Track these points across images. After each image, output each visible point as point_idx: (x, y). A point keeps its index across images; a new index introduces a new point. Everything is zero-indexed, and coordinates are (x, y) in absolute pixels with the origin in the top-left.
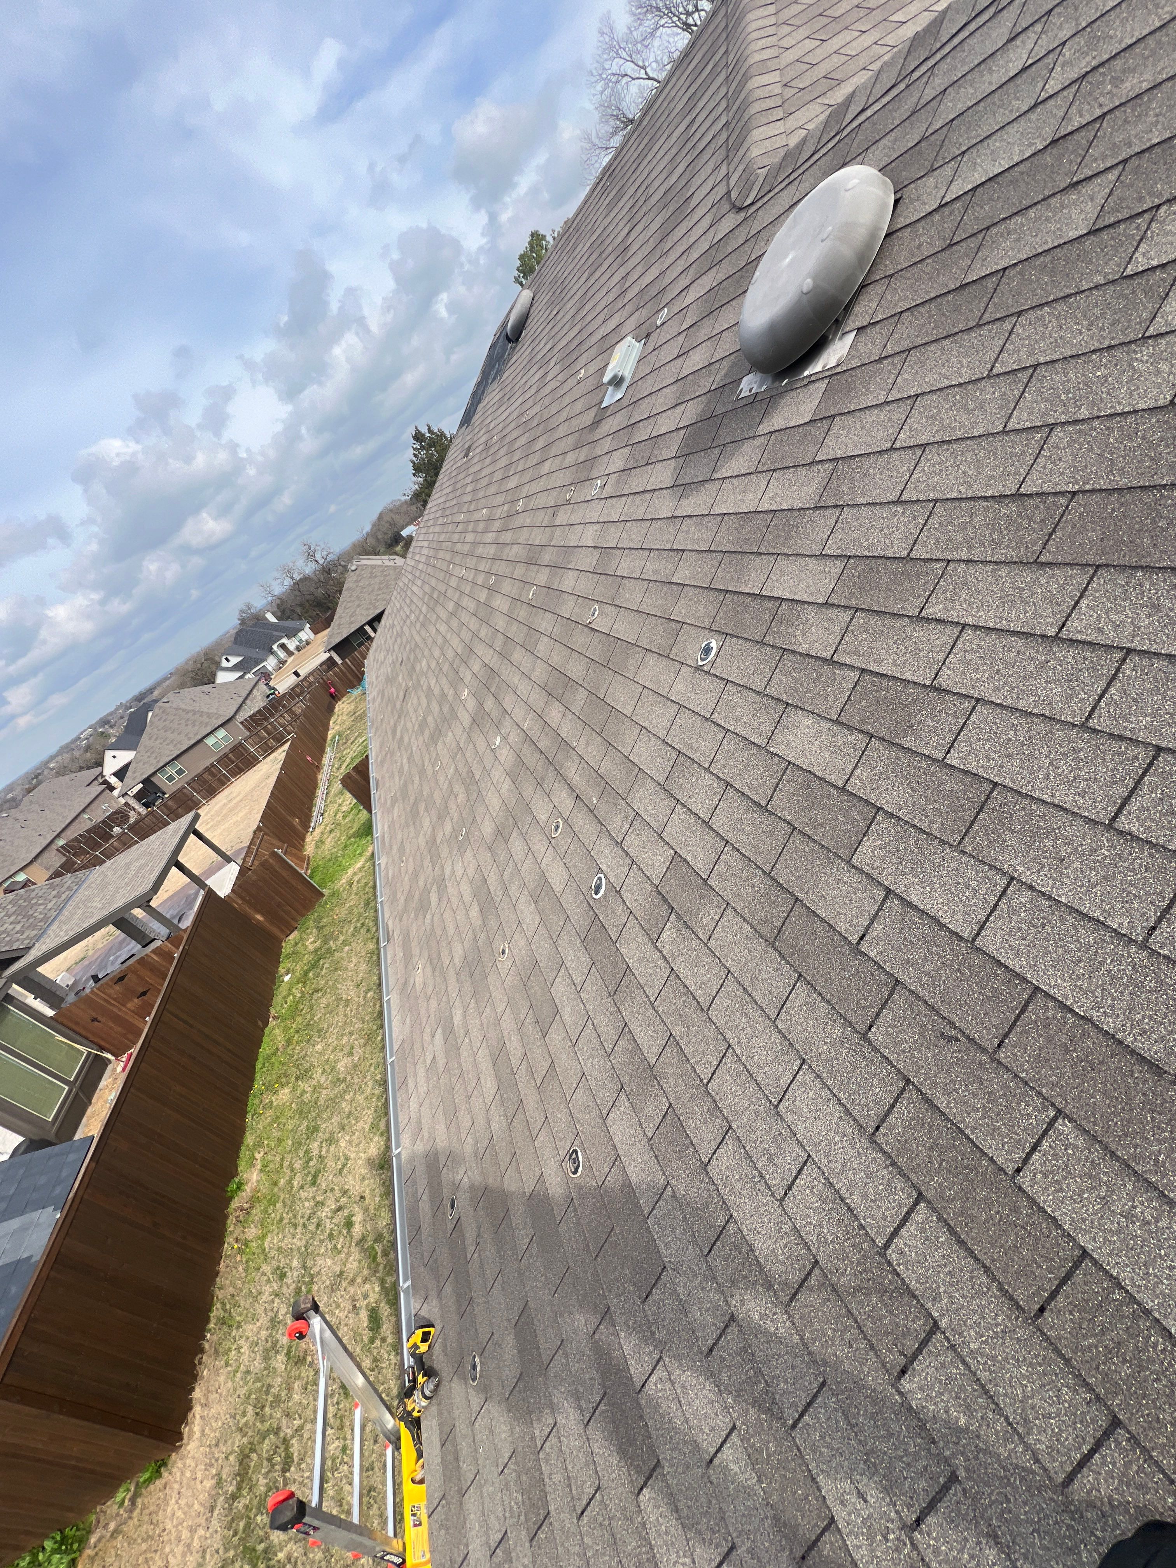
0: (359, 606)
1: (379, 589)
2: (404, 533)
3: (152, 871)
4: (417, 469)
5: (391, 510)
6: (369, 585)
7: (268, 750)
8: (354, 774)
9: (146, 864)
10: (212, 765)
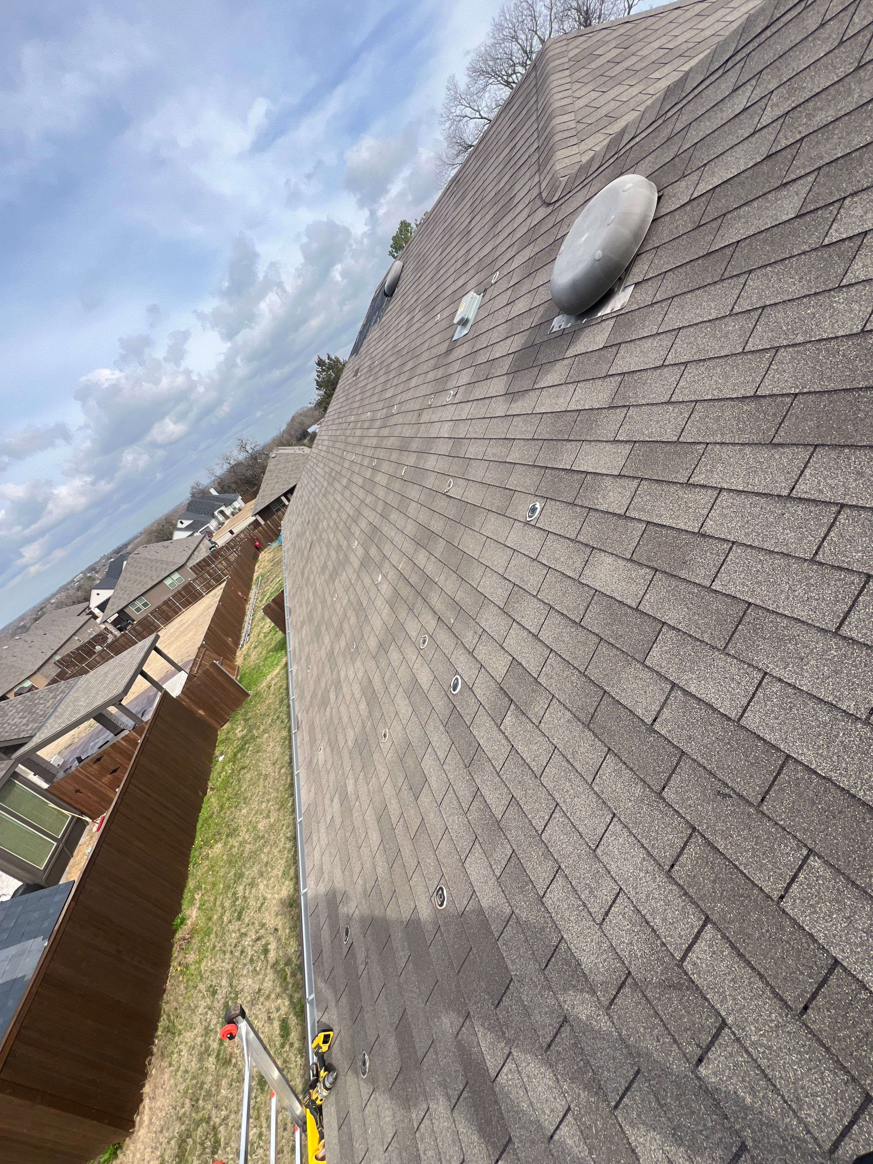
0: (277, 482)
1: (292, 470)
2: (310, 430)
3: (123, 678)
4: (320, 385)
5: (301, 415)
6: (285, 467)
7: (210, 588)
8: (272, 605)
9: (119, 673)
10: (169, 599)
